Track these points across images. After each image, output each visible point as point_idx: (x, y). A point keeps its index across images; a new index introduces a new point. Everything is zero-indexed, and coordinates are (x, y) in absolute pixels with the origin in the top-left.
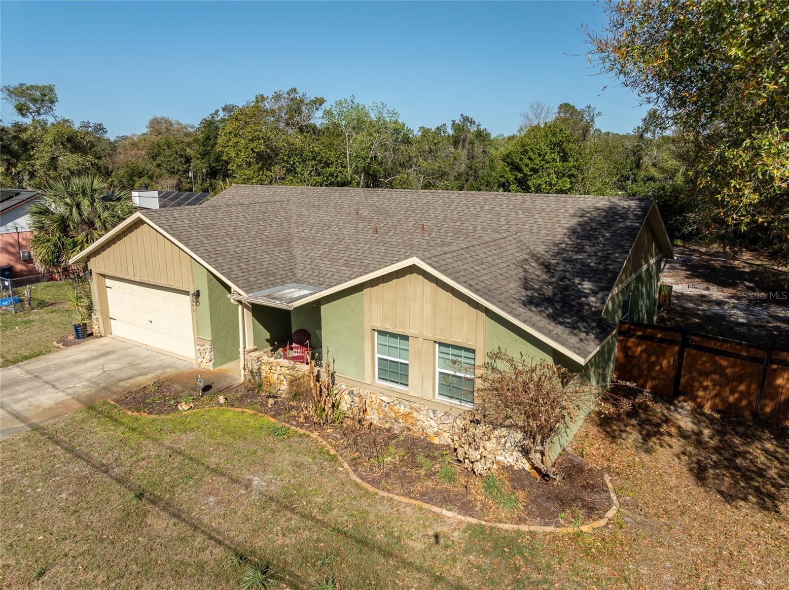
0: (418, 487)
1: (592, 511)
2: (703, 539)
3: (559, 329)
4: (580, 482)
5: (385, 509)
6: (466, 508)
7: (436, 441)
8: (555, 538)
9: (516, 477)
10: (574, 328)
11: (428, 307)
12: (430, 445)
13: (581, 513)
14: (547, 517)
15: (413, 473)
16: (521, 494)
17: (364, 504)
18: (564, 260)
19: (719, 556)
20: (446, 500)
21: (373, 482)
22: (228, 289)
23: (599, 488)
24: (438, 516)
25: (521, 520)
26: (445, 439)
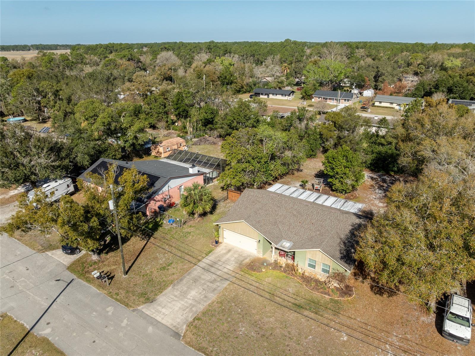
0: (320, 291)
1: (350, 295)
2: (368, 300)
3: (346, 265)
4: (348, 289)
5: (315, 295)
6: (329, 295)
7: (321, 280)
8: (344, 300)
9: (337, 289)
10: (349, 264)
11: (321, 257)
12: (320, 281)
13: (349, 296)
14: (343, 297)
15: (318, 288)
16: (338, 292)
17: (311, 294)
18: (349, 242)
19: (370, 303)
20: (325, 294)
21: (311, 290)
22: (271, 244)
23: (351, 291)
24: (325, 297)
25: (338, 297)
26: (323, 280)
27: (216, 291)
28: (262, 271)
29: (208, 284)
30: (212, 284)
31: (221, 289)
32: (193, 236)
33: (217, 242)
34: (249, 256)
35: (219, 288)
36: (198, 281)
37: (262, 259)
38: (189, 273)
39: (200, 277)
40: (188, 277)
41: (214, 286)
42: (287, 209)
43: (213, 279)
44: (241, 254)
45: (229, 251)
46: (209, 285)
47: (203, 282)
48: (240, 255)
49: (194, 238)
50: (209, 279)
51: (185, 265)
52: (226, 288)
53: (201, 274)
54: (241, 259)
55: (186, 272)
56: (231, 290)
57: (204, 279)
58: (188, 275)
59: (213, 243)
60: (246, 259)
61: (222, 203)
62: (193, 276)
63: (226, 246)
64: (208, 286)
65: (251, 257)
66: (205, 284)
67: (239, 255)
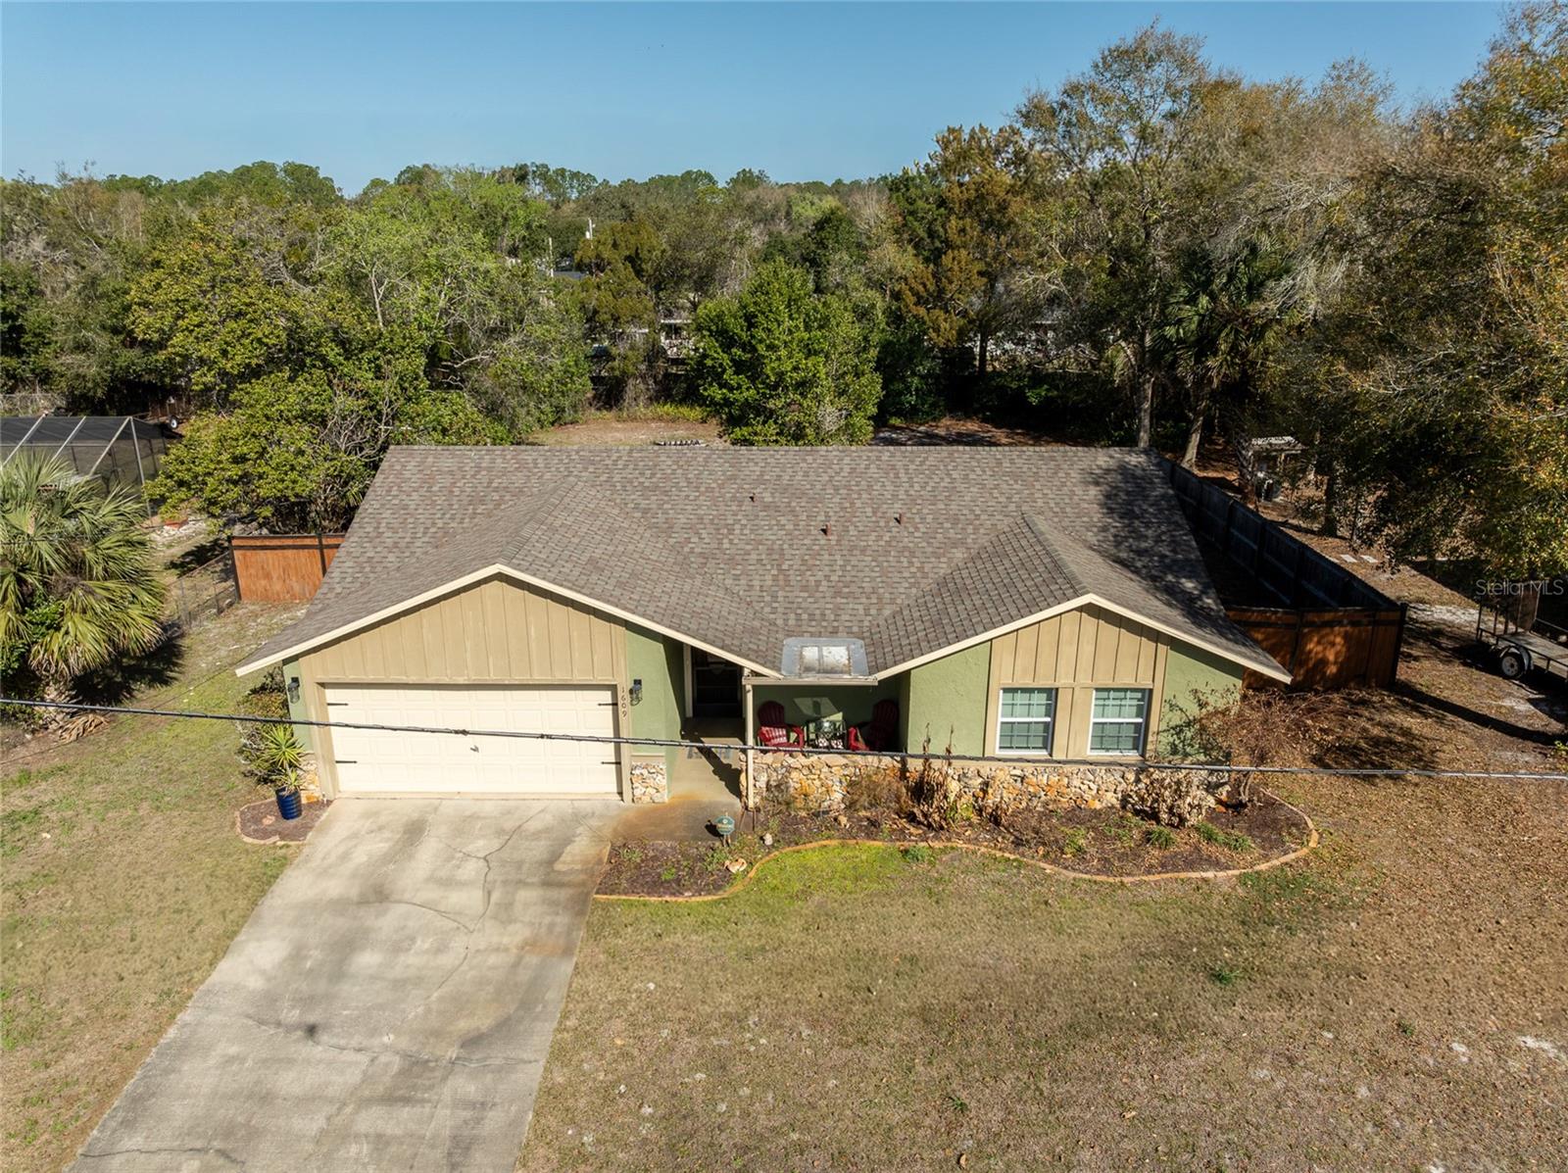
7: (1096, 805)
8: (1306, 861)
26: (1107, 800)
27: (478, 1156)
28: (727, 877)
29: (372, 1120)
30: (406, 1112)
31: (515, 1123)
32: (69, 825)
33: (288, 806)
34: (578, 818)
35: (494, 1120)
36: (254, 1134)
37: (671, 807)
38: (137, 1101)
39: (266, 1098)
40: (134, 1141)
41: (443, 1120)
42: (710, 489)
43: (396, 1063)
44: (509, 825)
45: (414, 831)
46: (391, 1129)
47: (314, 1124)
48: (511, 834)
49: (82, 834)
50: (353, 1076)
51: (61, 1050)
52: (550, 1094)
53: (264, 1062)
54: (539, 850)
55: (102, 1104)
56: (607, 1094)
57: (307, 1101)
58: (129, 1124)
59: (257, 820)
60: (568, 841)
61: (209, 625)
62: (180, 1112)
63: (367, 815)
64: (380, 1141)
65: (595, 823)
66: (345, 1136)
67: (500, 832)
